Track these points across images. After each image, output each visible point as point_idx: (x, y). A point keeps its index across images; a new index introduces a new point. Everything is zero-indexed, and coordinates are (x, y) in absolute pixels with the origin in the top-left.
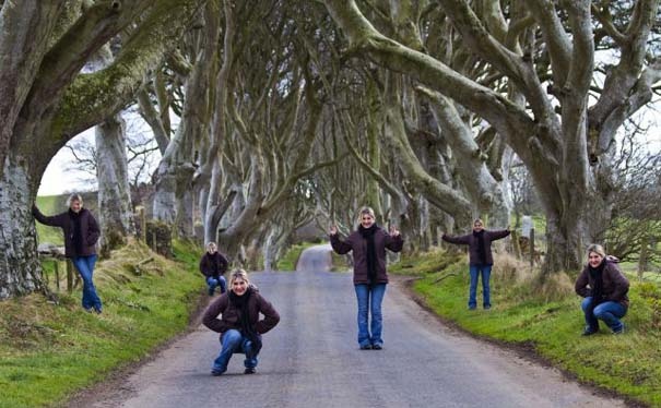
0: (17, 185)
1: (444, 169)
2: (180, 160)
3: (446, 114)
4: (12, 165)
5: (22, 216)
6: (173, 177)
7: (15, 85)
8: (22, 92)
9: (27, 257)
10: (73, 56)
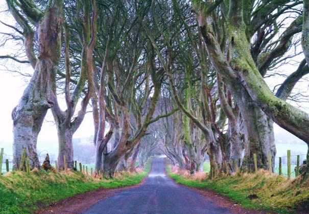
2: (37, 97)
6: (29, 113)
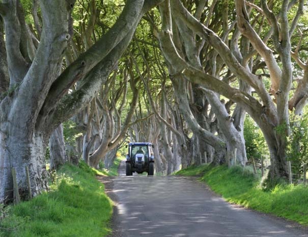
0: (38, 145)
1: (206, 123)
3: (213, 99)
4: (36, 136)
5: (40, 159)
7: (38, 100)
8: (41, 103)
9: (43, 178)
10: (64, 86)
